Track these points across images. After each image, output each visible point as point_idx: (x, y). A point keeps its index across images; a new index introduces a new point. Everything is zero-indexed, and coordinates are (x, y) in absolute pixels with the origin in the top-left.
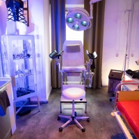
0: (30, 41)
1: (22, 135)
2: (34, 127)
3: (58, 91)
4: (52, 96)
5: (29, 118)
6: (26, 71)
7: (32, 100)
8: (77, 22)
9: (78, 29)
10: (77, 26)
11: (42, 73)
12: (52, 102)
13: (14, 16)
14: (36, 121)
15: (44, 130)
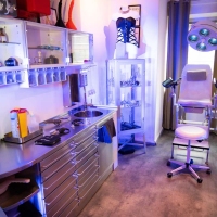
0: (140, 66)
1: (124, 172)
2: (137, 168)
3: (171, 134)
4: (163, 139)
5: (133, 157)
6: (133, 102)
7: (136, 139)
8: (203, 40)
9: (205, 49)
10: (203, 45)
11: (151, 106)
12: (161, 145)
13: (124, 37)
14: (140, 162)
15: (149, 173)
